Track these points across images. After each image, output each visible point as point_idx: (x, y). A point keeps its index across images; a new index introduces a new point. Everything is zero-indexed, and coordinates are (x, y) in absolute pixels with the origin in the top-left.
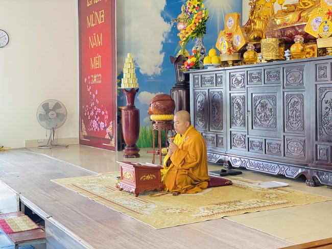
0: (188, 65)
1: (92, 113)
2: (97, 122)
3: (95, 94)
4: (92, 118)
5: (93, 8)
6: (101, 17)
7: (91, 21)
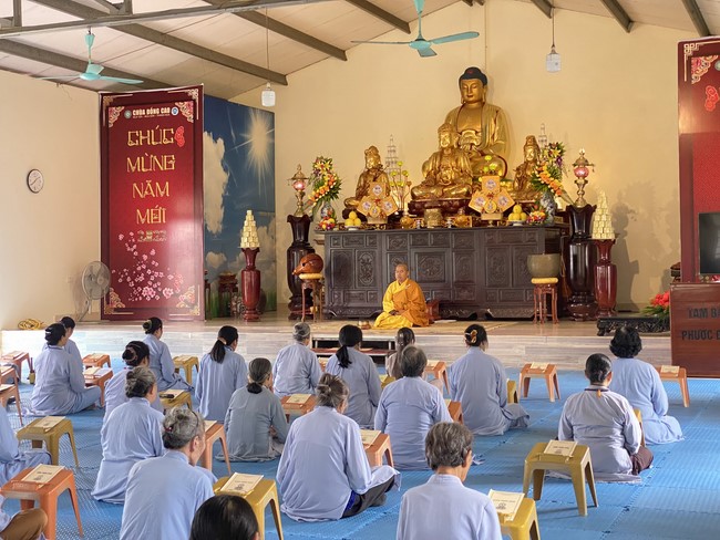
0: (327, 225)
1: (142, 278)
2: (155, 289)
3: (148, 255)
4: (143, 284)
5: (145, 149)
6: (167, 163)
7: (138, 165)
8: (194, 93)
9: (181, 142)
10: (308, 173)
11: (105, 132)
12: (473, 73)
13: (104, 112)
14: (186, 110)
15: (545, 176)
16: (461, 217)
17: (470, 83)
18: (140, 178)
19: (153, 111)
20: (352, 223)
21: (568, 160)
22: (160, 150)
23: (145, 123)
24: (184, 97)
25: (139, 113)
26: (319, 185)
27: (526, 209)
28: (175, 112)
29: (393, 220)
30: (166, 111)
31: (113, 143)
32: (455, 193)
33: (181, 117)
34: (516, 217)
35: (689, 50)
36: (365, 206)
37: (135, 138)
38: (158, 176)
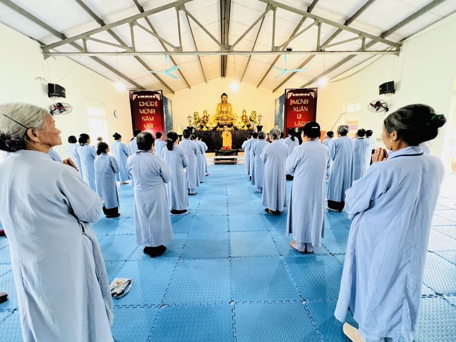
5: (145, 107)
6: (153, 111)
7: (143, 112)
8: (160, 92)
9: (157, 106)
10: (193, 116)
11: (131, 102)
12: (224, 94)
13: (131, 96)
14: (158, 97)
15: (253, 119)
16: (232, 128)
17: (224, 96)
18: (144, 115)
19: (147, 97)
20: (205, 129)
21: (257, 115)
22: (150, 108)
23: (145, 100)
24: (157, 93)
25: (142, 97)
26: (195, 119)
27: (248, 126)
28: (154, 97)
29: (216, 128)
30: (151, 96)
31: (135, 106)
32: (228, 122)
33: (156, 99)
34: (246, 128)
35: (287, 91)
36: (207, 125)
37: (141, 104)
38: (150, 115)
